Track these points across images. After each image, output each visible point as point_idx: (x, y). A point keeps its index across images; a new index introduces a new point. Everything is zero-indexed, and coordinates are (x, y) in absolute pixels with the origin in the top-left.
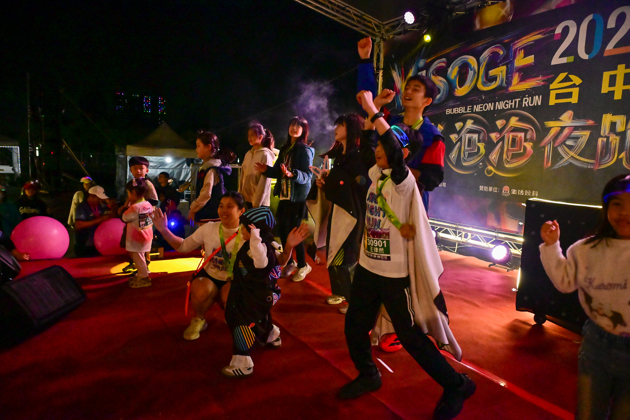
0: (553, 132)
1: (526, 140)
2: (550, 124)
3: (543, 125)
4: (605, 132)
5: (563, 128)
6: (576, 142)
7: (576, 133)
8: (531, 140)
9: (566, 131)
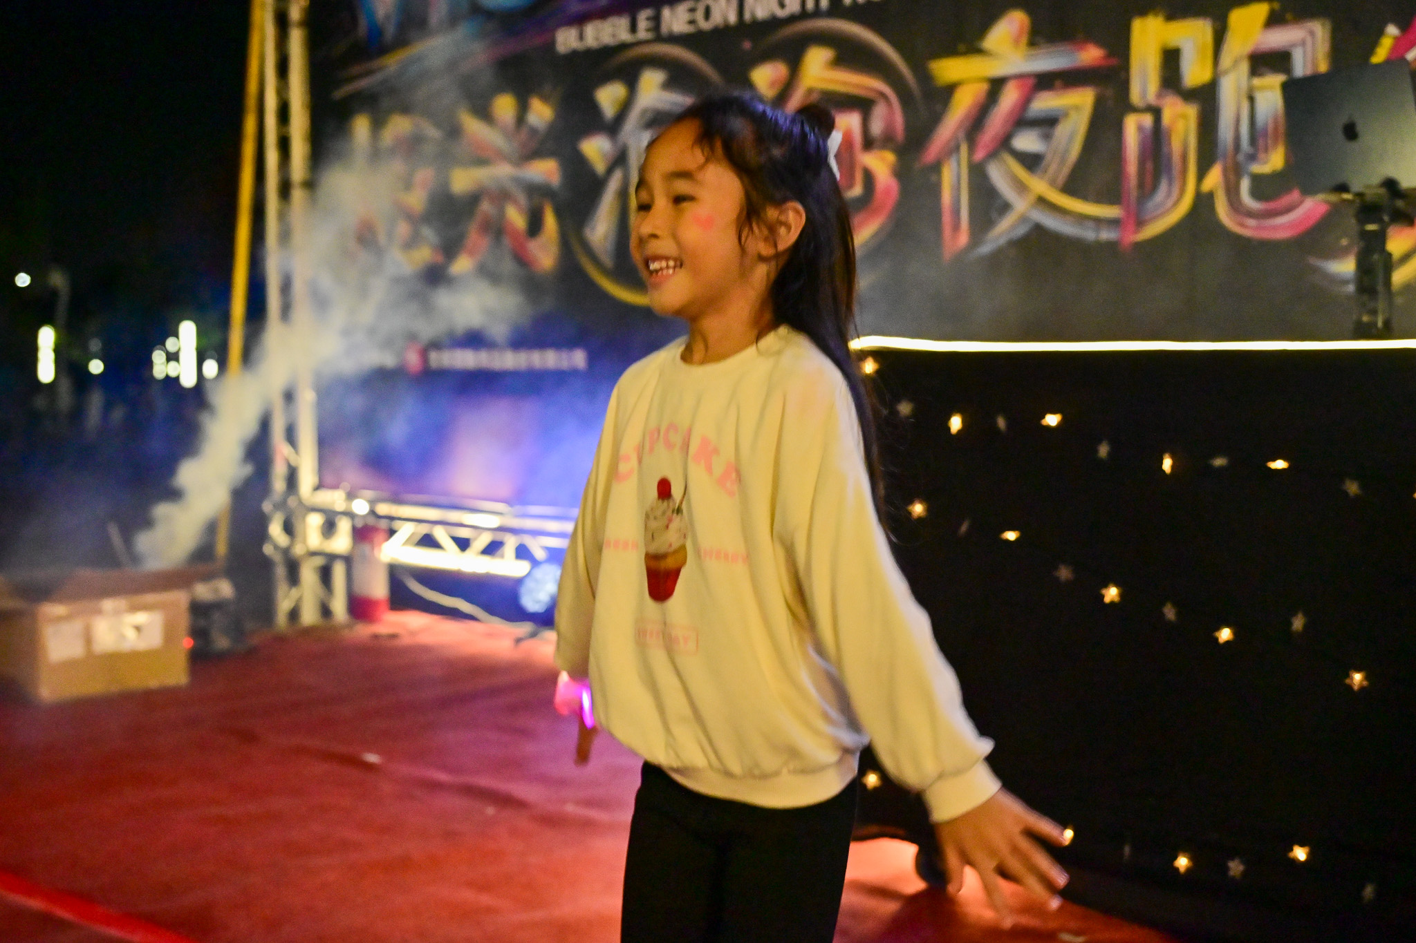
0: (963, 103)
1: (869, 143)
2: (948, 69)
3: (925, 77)
4: (1144, 93)
5: (996, 85)
6: (1047, 137)
7: (1045, 103)
8: (887, 141)
9: (1010, 98)
